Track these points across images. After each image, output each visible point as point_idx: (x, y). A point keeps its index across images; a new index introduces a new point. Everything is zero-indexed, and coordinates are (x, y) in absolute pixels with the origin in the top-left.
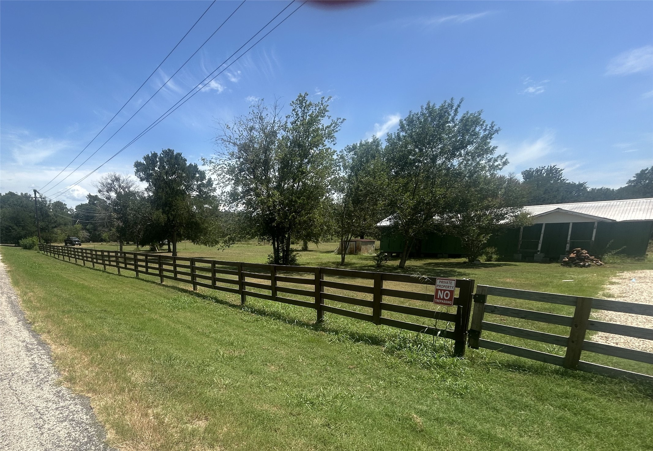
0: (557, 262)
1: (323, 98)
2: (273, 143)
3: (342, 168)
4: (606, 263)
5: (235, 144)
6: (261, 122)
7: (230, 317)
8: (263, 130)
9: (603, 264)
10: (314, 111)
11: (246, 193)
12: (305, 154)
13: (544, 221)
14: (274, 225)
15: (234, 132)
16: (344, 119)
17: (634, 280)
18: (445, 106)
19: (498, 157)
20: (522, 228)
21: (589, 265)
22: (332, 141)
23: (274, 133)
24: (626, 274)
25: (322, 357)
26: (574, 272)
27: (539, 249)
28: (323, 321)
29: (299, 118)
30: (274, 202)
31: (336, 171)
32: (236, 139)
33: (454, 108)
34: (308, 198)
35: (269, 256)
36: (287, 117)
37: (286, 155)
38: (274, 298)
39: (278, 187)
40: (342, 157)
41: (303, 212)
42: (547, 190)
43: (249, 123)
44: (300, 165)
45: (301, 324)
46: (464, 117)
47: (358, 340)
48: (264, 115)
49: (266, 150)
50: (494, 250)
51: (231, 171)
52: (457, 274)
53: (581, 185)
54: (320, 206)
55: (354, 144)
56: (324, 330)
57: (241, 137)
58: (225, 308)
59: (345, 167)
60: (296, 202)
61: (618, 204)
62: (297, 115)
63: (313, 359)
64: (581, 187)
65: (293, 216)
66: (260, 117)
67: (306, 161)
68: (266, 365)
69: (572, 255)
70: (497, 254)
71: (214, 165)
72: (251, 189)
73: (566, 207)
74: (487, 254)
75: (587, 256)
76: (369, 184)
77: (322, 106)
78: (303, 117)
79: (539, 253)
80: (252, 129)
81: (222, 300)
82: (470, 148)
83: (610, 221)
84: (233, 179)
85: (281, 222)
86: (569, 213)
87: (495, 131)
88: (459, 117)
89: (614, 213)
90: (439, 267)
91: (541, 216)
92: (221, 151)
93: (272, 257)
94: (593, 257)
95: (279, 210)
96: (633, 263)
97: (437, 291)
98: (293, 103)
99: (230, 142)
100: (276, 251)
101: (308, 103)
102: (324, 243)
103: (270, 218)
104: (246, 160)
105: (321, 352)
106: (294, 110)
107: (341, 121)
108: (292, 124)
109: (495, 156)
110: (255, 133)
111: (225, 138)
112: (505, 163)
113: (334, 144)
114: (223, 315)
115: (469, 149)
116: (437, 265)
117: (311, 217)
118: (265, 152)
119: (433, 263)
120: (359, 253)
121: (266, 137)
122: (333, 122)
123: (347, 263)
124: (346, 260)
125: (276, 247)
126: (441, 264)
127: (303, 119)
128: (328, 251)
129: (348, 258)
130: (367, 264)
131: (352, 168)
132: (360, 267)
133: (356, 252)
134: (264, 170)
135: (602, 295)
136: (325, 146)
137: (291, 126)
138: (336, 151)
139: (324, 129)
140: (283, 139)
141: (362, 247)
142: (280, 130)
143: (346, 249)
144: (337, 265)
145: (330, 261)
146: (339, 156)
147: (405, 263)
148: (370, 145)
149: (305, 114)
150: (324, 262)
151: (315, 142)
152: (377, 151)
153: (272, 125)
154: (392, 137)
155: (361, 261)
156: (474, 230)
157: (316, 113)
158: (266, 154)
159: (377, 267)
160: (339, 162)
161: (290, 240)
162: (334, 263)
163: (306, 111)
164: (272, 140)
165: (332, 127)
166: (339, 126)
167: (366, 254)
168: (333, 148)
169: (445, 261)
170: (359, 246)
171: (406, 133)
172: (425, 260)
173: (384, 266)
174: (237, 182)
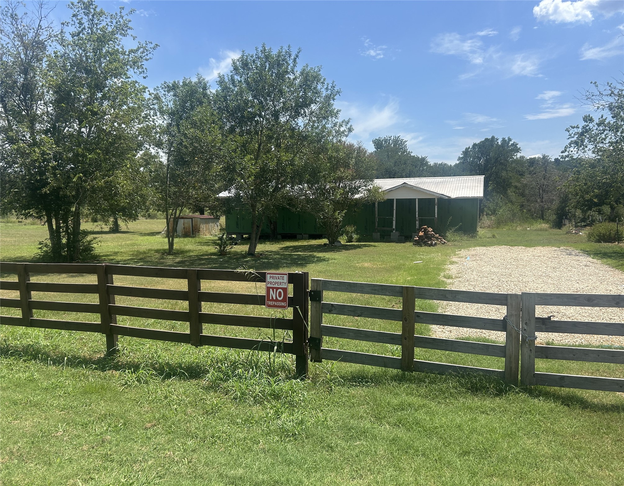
0: (410, 242)
1: (123, 8)
2: (40, 60)
3: (158, 114)
4: (449, 241)
6: (14, 23)
8: (21, 37)
9: (446, 242)
10: (109, 24)
12: (99, 87)
13: (395, 196)
14: (45, 193)
16: (157, 45)
17: (468, 258)
19: (343, 122)
20: (376, 204)
21: (436, 244)
22: (140, 73)
23: (40, 46)
24: (463, 252)
26: (424, 252)
27: (394, 227)
28: (116, 351)
29: (84, 29)
30: (43, 153)
31: (150, 116)
33: (292, 58)
34: (107, 152)
35: (40, 244)
36: (62, 24)
37: (63, 82)
38: (26, 322)
39: (54, 132)
40: (157, 98)
41: (98, 173)
42: (397, 162)
44: (91, 100)
48: (20, 13)
49: (26, 69)
50: (353, 229)
53: (423, 159)
54: (126, 166)
55: (175, 82)
56: (117, 367)
59: (162, 113)
60: (84, 156)
61: (451, 180)
62: (81, 24)
64: (422, 162)
65: (80, 178)
66: (12, 15)
67: (99, 95)
69: (421, 234)
70: (357, 234)
73: (412, 181)
74: (347, 233)
75: (433, 234)
76: (196, 139)
77: (121, 19)
78: (91, 29)
79: (394, 231)
83: (447, 198)
85: (59, 188)
86: (414, 188)
87: (337, 92)
88: (298, 70)
89: (449, 190)
91: (391, 190)
93: (46, 246)
94: (438, 235)
95: (54, 168)
96: (469, 240)
97: (268, 289)
98: (73, 4)
100: (55, 235)
101: (98, 10)
102: (148, 220)
103: (37, 181)
106: (74, 16)
107: (152, 46)
108: (73, 36)
109: (339, 120)
112: (350, 130)
113: (144, 78)
115: (314, 108)
117: (111, 182)
118: (25, 72)
119: (291, 247)
120: (198, 235)
121: (26, 47)
122: (140, 46)
123: (178, 250)
124: (175, 246)
125: (54, 227)
126: (300, 247)
127: (92, 32)
128: (154, 231)
129: (179, 243)
130: (206, 251)
131: (172, 114)
132: (197, 256)
133: (193, 234)
134: (25, 100)
135: (444, 277)
136: (129, 78)
137: (71, 39)
138: (147, 88)
139: (127, 53)
140: (57, 57)
141: (202, 226)
142: (52, 41)
143: (175, 230)
144: (163, 254)
145: (153, 248)
146: (153, 95)
147: (255, 247)
148: (194, 86)
149: (95, 26)
150: (141, 250)
151: (112, 70)
152: (205, 95)
153: (36, 32)
154: (224, 80)
155: (200, 247)
156: (329, 206)
157: (113, 27)
158: (26, 75)
159: (220, 255)
160: (153, 104)
161: (78, 217)
162: (157, 251)
163: (96, 22)
164: (37, 55)
165: (139, 52)
166: (150, 53)
167: (208, 237)
168: (142, 82)
169: (305, 243)
170: (196, 225)
171: (241, 77)
172: (282, 243)
173: (229, 253)
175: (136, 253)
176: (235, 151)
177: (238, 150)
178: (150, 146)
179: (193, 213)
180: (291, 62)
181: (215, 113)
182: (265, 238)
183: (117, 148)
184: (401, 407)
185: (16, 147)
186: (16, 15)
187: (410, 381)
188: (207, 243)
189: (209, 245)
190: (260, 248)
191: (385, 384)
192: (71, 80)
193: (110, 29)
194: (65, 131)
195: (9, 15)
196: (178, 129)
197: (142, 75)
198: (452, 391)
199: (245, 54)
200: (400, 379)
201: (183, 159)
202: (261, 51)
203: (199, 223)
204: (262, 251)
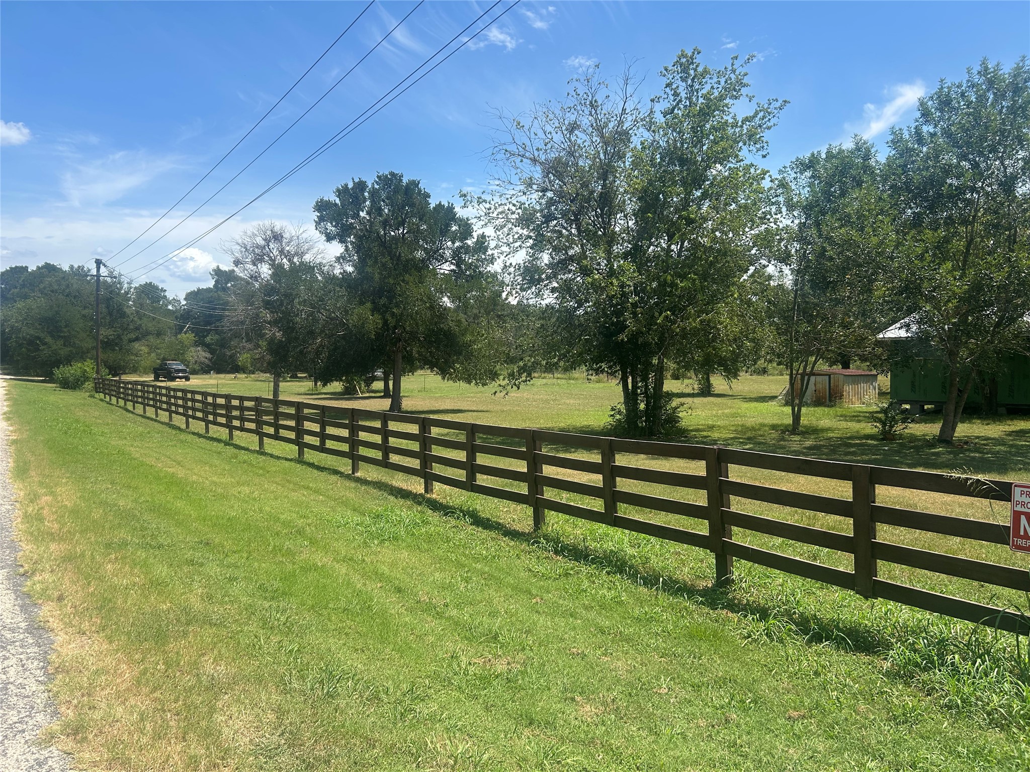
1: (736, 58)
2: (621, 157)
3: (784, 209)
5: (534, 161)
6: (593, 112)
7: (503, 563)
8: (600, 130)
10: (715, 86)
11: (560, 266)
12: (697, 180)
14: (622, 340)
15: (533, 136)
16: (785, 101)
22: (757, 150)
23: (623, 136)
25: (721, 683)
28: (730, 582)
29: (680, 101)
30: (622, 286)
31: (770, 214)
32: (538, 150)
34: (704, 277)
35: (613, 409)
36: (652, 101)
37: (650, 183)
38: (610, 518)
39: (636, 254)
40: (783, 185)
41: (691, 310)
43: (568, 115)
44: (685, 203)
45: (676, 588)
47: (817, 638)
48: (600, 98)
49: (606, 171)
51: (526, 219)
54: (732, 295)
56: (733, 607)
57: (549, 146)
58: (493, 539)
59: (791, 207)
60: (673, 285)
62: (676, 94)
63: (697, 688)
65: (667, 317)
66: (591, 102)
67: (698, 193)
68: (573, 699)
71: (488, 206)
72: (571, 259)
76: (848, 243)
77: (733, 76)
78: (690, 99)
80: (573, 127)
81: (488, 520)
84: (530, 237)
85: (639, 333)
92: (503, 177)
93: (620, 412)
95: (635, 305)
97: (1017, 515)
98: (666, 70)
99: (523, 156)
100: (630, 397)
101: (700, 69)
102: (754, 377)
103: (613, 324)
104: (561, 194)
105: (720, 668)
106: (668, 85)
107: (778, 105)
108: (665, 114)
110: (580, 137)
111: (513, 148)
113: (764, 156)
114: (487, 557)
117: (709, 321)
118: (604, 176)
120: (841, 403)
121: (606, 143)
122: (758, 109)
123: (807, 427)
124: (804, 421)
127: (690, 103)
128: (764, 395)
129: (811, 416)
130: (857, 432)
131: (808, 209)
132: (841, 438)
133: (830, 401)
134: (602, 215)
136: (742, 160)
137: (663, 120)
138: (768, 172)
139: (740, 123)
140: (644, 148)
141: (846, 388)
142: (638, 128)
143: (802, 394)
144: (783, 432)
145: (766, 422)
146: (776, 182)
147: (954, 430)
148: (847, 157)
149: (695, 94)
150: (749, 424)
151: (718, 153)
152: (867, 168)
153: (619, 119)
154: (901, 138)
155: (844, 424)
157: (720, 90)
158: (605, 180)
159: (883, 439)
160: (777, 196)
161: (662, 373)
162: (774, 427)
163: (697, 87)
164: (619, 151)
165: (757, 119)
166: (774, 116)
167: (857, 406)
168: (762, 164)
170: (837, 386)
171: (935, 127)
172: (1009, 422)
173: (901, 436)
174: (539, 244)
175: (740, 428)
176: (921, 257)
177: (927, 255)
178: (769, 262)
179: (831, 366)
181: (885, 196)
182: (972, 412)
183: (718, 271)
185: (590, 280)
186: (596, 101)
188: (856, 417)
189: (859, 421)
190: (963, 430)
192: (661, 178)
193: (716, 94)
194: (650, 250)
195: (588, 103)
196: (819, 230)
197: (760, 153)
199: (946, 85)
201: (825, 278)
202: (979, 73)
203: (841, 383)
204: (965, 437)
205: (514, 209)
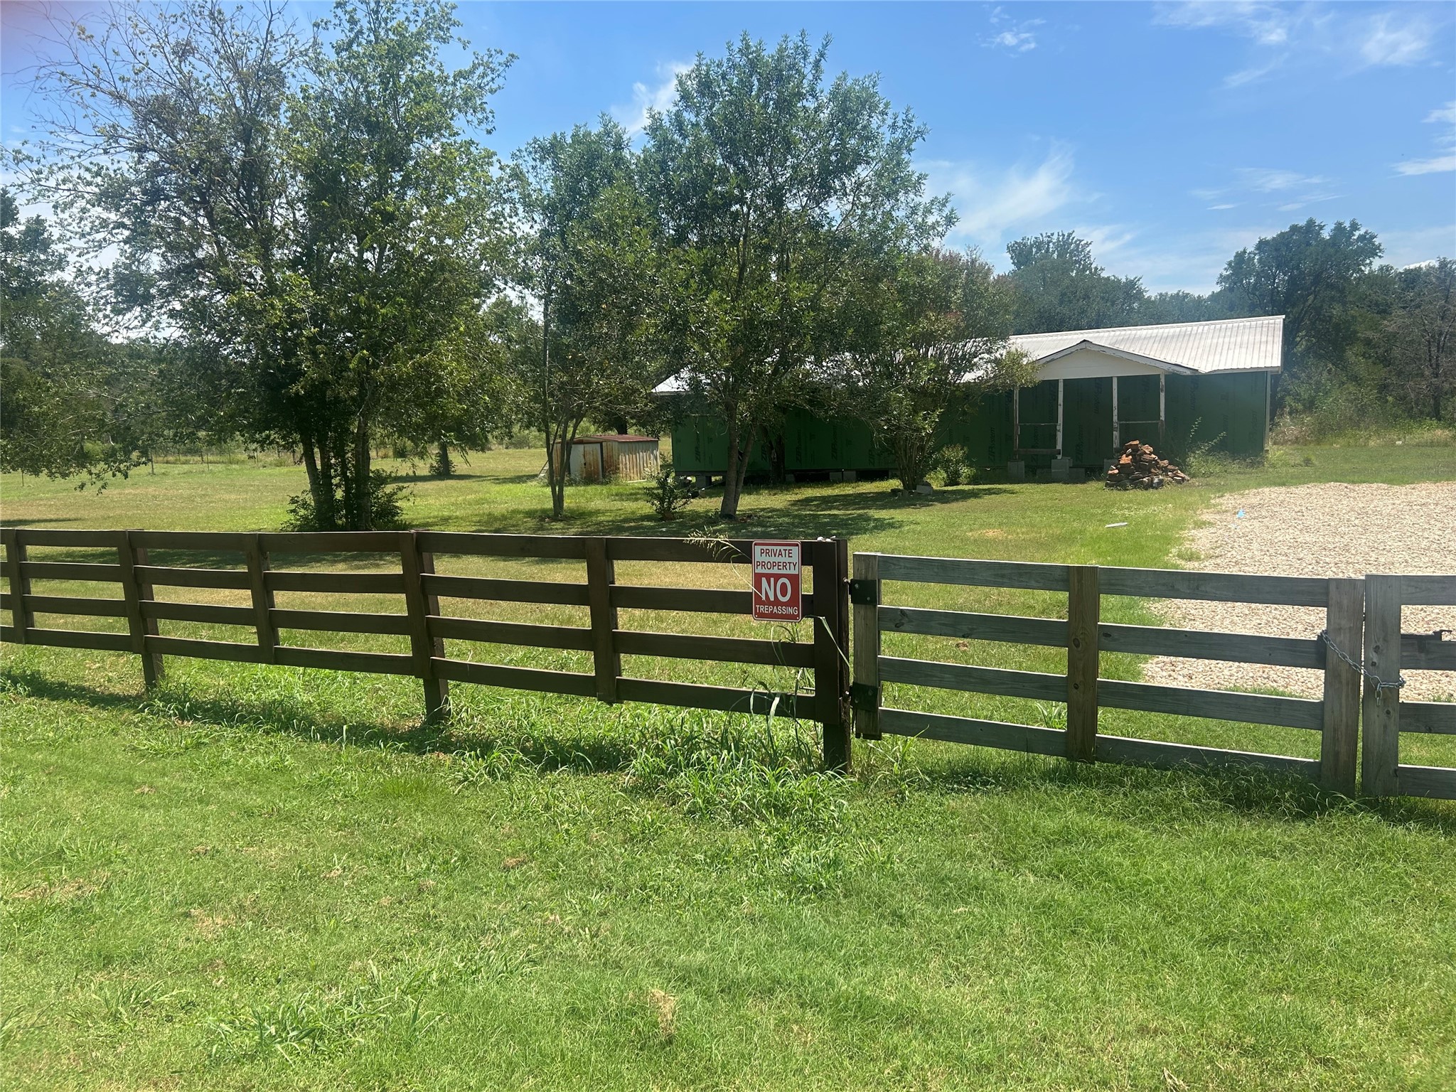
0: (1099, 480)
2: (273, 109)
3: (521, 210)
4: (1193, 476)
5: (119, 98)
8: (232, 60)
9: (1187, 478)
10: (412, 17)
11: (183, 275)
12: (393, 156)
13: (1062, 373)
14: (297, 393)
15: (111, 56)
16: (512, 56)
17: (1241, 514)
18: (786, 49)
19: (932, 202)
20: (1016, 392)
21: (1161, 483)
22: (480, 122)
23: (271, 76)
24: (1228, 500)
26: (1131, 501)
27: (1059, 446)
28: (445, 715)
29: (361, 32)
30: (291, 310)
31: (503, 216)
32: (122, 79)
33: (811, 59)
34: (416, 300)
36: (316, 25)
37: (323, 153)
38: (269, 653)
39: (309, 261)
40: (517, 175)
41: (400, 348)
42: (1065, 294)
43: (173, 28)
44: (380, 190)
46: (838, 86)
49: (248, 129)
50: (961, 453)
51: (112, 195)
52: (872, 524)
53: (1131, 284)
54: (457, 329)
55: (555, 137)
57: (142, 76)
59: (529, 205)
60: (370, 311)
61: (1200, 330)
62: (353, 21)
64: (1129, 290)
65: (363, 360)
66: (212, 13)
67: (397, 177)
69: (1125, 460)
70: (970, 466)
71: (35, 167)
72: (201, 264)
73: (1102, 337)
74: (946, 464)
75: (1154, 460)
78: (375, 32)
79: (1059, 457)
80: (184, 51)
81: (62, 685)
82: (863, 172)
83: (1188, 373)
84: (124, 226)
85: (325, 383)
86: (1108, 352)
87: (918, 132)
88: (825, 86)
89: (1193, 354)
90: (830, 510)
91: (1050, 360)
92: (61, 120)
93: (305, 506)
94: (1166, 462)
95: (312, 340)
96: (1245, 473)
99: (97, 88)
103: (279, 368)
104: (172, 157)
107: (502, 59)
108: (339, 50)
109: (925, 199)
110: (199, 69)
111: (76, 72)
112: (950, 220)
113: (489, 132)
115: (863, 175)
116: (827, 502)
117: (428, 364)
118: (246, 137)
119: (816, 498)
120: (615, 479)
121: (244, 82)
122: (476, 62)
123: (572, 511)
124: (567, 504)
125: (319, 467)
126: (836, 498)
127: (377, 38)
128: (523, 473)
129: (576, 497)
130: (633, 513)
131: (550, 209)
132: (612, 521)
133: (604, 476)
134: (248, 198)
135: (1178, 556)
136: (457, 134)
137: (333, 57)
138: (495, 154)
139: (451, 80)
140: (306, 98)
141: (622, 458)
142: (297, 66)
143: (566, 467)
144: (542, 519)
145: (521, 508)
146: (508, 170)
147: (736, 501)
148: (594, 143)
149: (383, 25)
150: (497, 513)
151: (421, 119)
152: (619, 161)
153: (262, 47)
154: (661, 125)
155: (618, 505)
156: (900, 401)
157: (419, 24)
158: (247, 142)
159: (661, 519)
160: (509, 190)
161: (365, 442)
162: (530, 514)
163: (385, 15)
164: (268, 99)
165: (476, 76)
166: (499, 75)
167: (637, 481)
168: (484, 142)
169: (849, 490)
170: (611, 457)
171: (697, 116)
172: (796, 491)
173: (682, 515)
174: (141, 236)
175: (486, 518)
176: (687, 284)
177: (692, 281)
178: (506, 283)
179: (605, 430)
180: (808, 70)
181: (642, 200)
182: (756, 481)
183: (437, 292)
184: (1065, 837)
185: (235, 299)
186: (220, 12)
187: (1088, 782)
188: (634, 495)
189: (637, 500)
190: (747, 502)
191: (1026, 787)
192: (339, 147)
193: (413, 29)
194: (332, 261)
195: (207, 13)
196: (563, 240)
197: (484, 126)
198: (1188, 804)
199: (704, 62)
200: (1064, 778)
201: (574, 306)
202: (740, 50)
203: (615, 452)
204: (751, 510)
205: (88, 176)
